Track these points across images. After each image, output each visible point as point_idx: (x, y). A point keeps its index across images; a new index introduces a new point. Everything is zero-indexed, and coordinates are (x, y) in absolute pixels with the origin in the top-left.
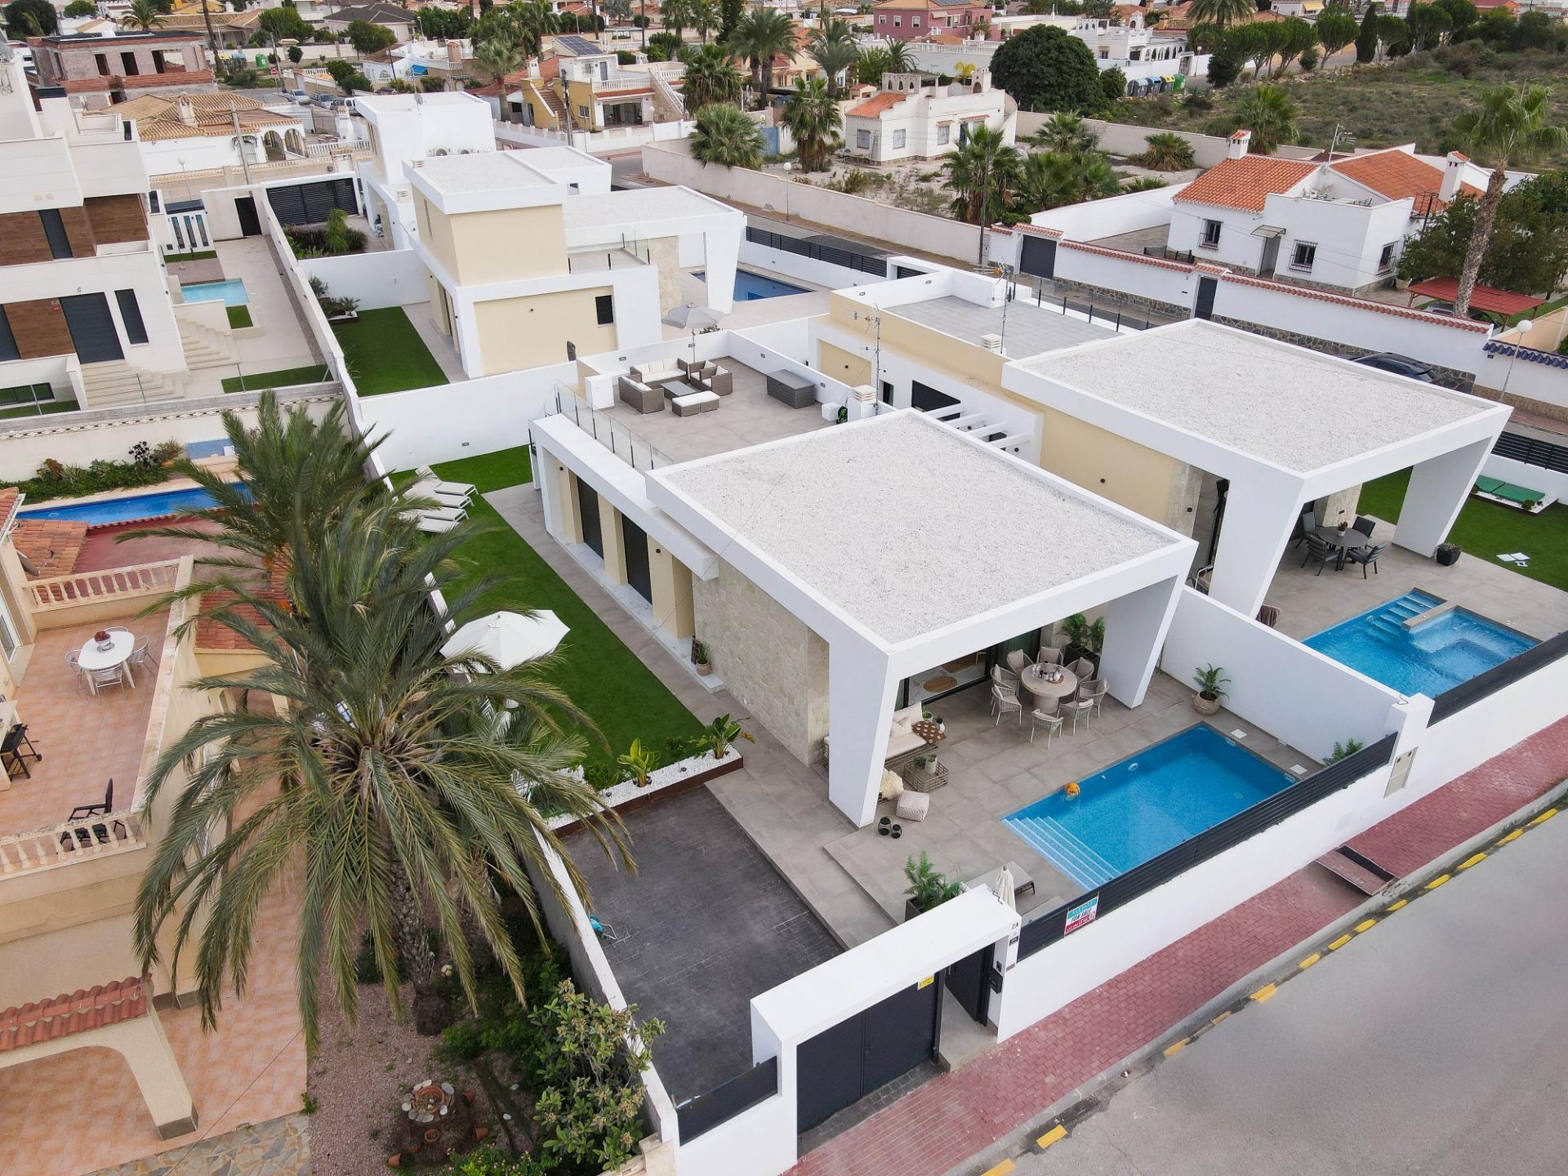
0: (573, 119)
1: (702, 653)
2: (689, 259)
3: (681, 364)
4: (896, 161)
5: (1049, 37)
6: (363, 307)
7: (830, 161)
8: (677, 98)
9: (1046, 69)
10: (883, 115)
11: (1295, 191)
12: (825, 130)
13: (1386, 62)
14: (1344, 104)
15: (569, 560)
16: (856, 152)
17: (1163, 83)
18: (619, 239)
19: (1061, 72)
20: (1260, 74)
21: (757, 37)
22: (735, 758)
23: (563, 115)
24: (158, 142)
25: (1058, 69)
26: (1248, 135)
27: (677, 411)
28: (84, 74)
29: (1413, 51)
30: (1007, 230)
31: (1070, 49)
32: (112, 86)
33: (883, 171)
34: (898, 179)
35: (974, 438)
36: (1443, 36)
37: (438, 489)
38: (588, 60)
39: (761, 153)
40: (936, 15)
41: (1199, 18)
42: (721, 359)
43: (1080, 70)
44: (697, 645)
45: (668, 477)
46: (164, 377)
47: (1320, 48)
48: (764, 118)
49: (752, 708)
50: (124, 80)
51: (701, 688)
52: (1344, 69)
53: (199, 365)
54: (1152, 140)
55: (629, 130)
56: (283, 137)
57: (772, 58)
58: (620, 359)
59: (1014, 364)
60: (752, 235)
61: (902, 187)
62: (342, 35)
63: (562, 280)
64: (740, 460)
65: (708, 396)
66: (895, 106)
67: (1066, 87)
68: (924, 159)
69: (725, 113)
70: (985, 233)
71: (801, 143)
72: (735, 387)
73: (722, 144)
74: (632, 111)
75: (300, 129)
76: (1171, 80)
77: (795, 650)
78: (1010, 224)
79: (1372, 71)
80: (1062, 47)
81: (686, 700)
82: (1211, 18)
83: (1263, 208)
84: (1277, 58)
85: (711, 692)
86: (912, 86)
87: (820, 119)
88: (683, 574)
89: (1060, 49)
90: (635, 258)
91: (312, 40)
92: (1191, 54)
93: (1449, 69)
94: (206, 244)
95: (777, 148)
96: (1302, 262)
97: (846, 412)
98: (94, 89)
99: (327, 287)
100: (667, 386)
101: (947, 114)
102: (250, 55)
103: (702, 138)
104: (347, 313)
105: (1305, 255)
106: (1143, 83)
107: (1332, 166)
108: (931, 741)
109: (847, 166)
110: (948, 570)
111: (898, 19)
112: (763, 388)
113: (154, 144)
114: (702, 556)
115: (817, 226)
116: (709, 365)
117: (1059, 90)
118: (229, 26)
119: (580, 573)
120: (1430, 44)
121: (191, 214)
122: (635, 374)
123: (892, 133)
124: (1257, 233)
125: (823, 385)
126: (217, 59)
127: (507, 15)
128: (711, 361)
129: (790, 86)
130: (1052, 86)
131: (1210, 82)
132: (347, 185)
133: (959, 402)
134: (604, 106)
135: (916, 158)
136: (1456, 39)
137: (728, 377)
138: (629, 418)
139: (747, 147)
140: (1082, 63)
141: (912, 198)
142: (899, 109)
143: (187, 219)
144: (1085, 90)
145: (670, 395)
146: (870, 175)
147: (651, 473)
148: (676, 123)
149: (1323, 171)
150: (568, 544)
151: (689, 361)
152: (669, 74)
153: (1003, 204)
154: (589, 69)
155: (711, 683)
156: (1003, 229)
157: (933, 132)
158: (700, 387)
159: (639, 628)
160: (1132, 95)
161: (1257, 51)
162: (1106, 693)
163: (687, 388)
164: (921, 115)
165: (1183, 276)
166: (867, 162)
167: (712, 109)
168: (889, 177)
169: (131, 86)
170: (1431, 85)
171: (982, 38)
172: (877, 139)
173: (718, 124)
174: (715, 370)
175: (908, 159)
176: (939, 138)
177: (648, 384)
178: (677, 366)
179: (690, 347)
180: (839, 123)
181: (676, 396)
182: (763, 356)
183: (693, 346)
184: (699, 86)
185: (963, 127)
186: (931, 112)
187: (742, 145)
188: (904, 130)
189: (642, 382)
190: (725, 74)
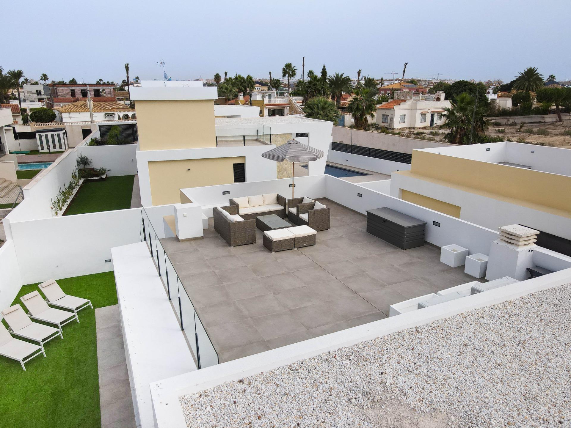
3: (280, 200)
4: (401, 128)
5: (465, 86)
6: (111, 174)
7: (369, 129)
8: (299, 107)
10: (396, 107)
12: (368, 113)
16: (382, 124)
18: (255, 133)
21: (335, 85)
24: (72, 113)
27: (268, 245)
28: (65, 96)
33: (396, 132)
38: (263, 93)
41: (518, 90)
56: (130, 116)
57: (341, 94)
58: (224, 193)
60: (335, 147)
65: (304, 231)
66: (401, 104)
68: (414, 128)
69: (321, 101)
71: (356, 118)
72: (332, 223)
74: (280, 111)
80: (472, 89)
82: (523, 90)
86: (409, 96)
87: (366, 107)
90: (262, 142)
94: (61, 148)
98: (67, 102)
99: (91, 162)
100: (263, 219)
101: (426, 109)
104: (100, 176)
109: (377, 130)
111: (389, 92)
112: (362, 225)
113: (69, 114)
116: (307, 201)
122: (233, 207)
123: (399, 116)
125: (436, 223)
129: (347, 106)
134: (268, 110)
135: (410, 128)
137: (326, 213)
142: (403, 105)
143: (52, 135)
145: (264, 227)
146: (390, 132)
151: (288, 196)
152: (297, 100)
154: (263, 96)
157: (418, 117)
158: (296, 221)
163: (284, 222)
164: (413, 109)
166: (387, 128)
167: (315, 100)
168: (399, 133)
172: (392, 119)
173: (318, 105)
174: (313, 205)
175: (407, 128)
176: (421, 119)
177: (242, 216)
178: (276, 201)
179: (290, 186)
180: (375, 110)
181: (270, 229)
182: (360, 195)
183: (292, 186)
184: (310, 93)
185: (433, 116)
186: (418, 108)
187: (329, 114)
188: (405, 115)
189: (238, 213)
190: (322, 88)
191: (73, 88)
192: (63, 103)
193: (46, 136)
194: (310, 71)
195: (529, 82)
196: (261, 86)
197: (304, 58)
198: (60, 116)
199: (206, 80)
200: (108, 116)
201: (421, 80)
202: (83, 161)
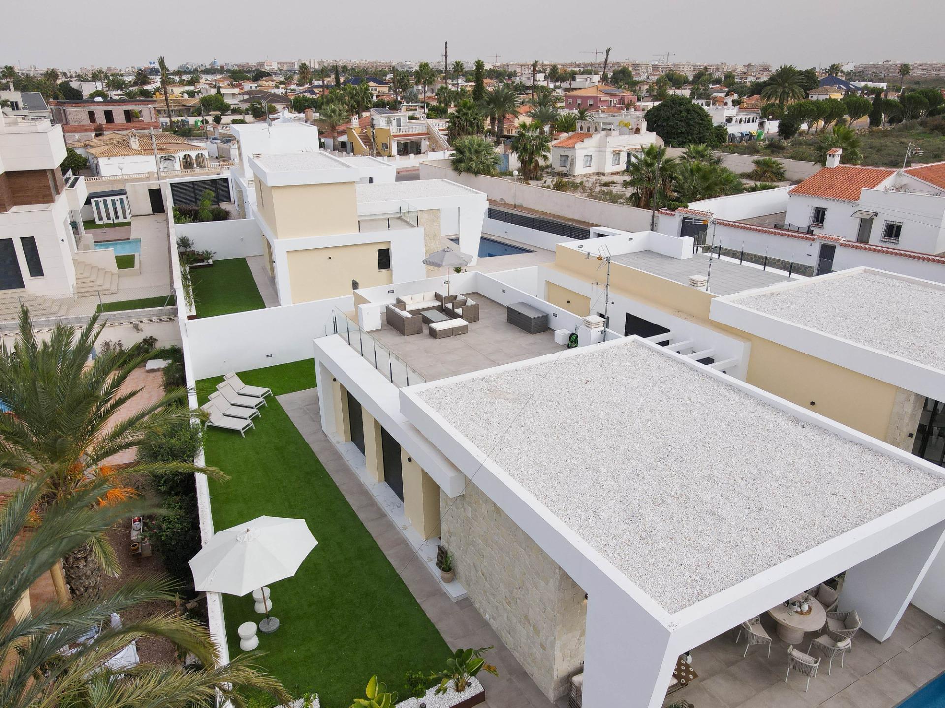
0: (376, 149)
1: (447, 561)
2: (447, 229)
3: (438, 297)
4: (585, 175)
5: (681, 104)
6: (218, 257)
7: (542, 174)
8: (443, 139)
9: (679, 123)
10: (578, 146)
11: (880, 187)
12: (539, 154)
13: (888, 127)
14: (870, 148)
15: (337, 456)
16: (559, 169)
17: (750, 135)
18: (397, 211)
19: (688, 125)
20: (810, 133)
21: (495, 103)
22: (478, 692)
23: (371, 148)
24: (112, 159)
25: (687, 123)
26: (840, 152)
27: (433, 334)
28: (80, 122)
29: (904, 121)
30: (671, 213)
31: (694, 111)
32: (96, 130)
33: (578, 180)
34: (588, 185)
35: (690, 360)
36: (922, 112)
37: (242, 392)
38: (389, 116)
39: (497, 168)
40: (603, 99)
41: (768, 99)
42: (470, 294)
43: (702, 124)
44: (443, 552)
45: (421, 394)
46: (54, 301)
47: (847, 117)
48: (500, 150)
49: (494, 624)
50: (104, 126)
51: (444, 595)
52: (863, 130)
53: (87, 294)
54: (757, 163)
55: (412, 155)
56: (194, 158)
57: (504, 117)
58: (389, 292)
59: (721, 299)
60: (492, 214)
61: (591, 189)
62: (247, 110)
63: (353, 236)
64: (486, 380)
65: (459, 322)
66: (585, 140)
67: (692, 134)
68: (603, 174)
69: (474, 141)
70: (655, 215)
71: (523, 162)
72: (481, 315)
73: (472, 160)
74: (415, 146)
75: (205, 153)
76: (755, 134)
77: (543, 583)
78: (673, 209)
79: (881, 131)
81: (430, 610)
82: (776, 100)
83: (858, 199)
84: (821, 123)
85: (454, 601)
86: (596, 130)
87: (537, 147)
88: (432, 488)
89: (688, 111)
90: (408, 223)
91: (229, 112)
92: (765, 120)
93: (932, 130)
94: (125, 217)
95: (507, 167)
96: (891, 237)
97: (577, 337)
98: (85, 131)
99: (193, 243)
100: (426, 314)
101: (619, 146)
102: (192, 120)
103: (460, 156)
104: (206, 261)
105: (893, 231)
106: (738, 135)
107: (906, 171)
108: (683, 681)
109: (553, 177)
110: (709, 506)
111: (579, 101)
112: (504, 316)
113: (109, 159)
114: (450, 473)
115: (536, 212)
116: (460, 298)
117: (688, 136)
118: (183, 106)
119: (346, 470)
120: (915, 117)
121: (117, 198)
122: (400, 304)
123: (583, 158)
124: (855, 215)
125: (555, 315)
126: (171, 121)
127: (341, 92)
128: (463, 295)
129: (514, 133)
130: (683, 133)
131: (780, 135)
132: (224, 182)
133: (669, 331)
134: (397, 143)
135: (598, 173)
136: (931, 114)
137: (476, 308)
138: (392, 339)
139: (488, 162)
140: (702, 120)
141: (598, 195)
142: (588, 142)
143: (113, 201)
144: (704, 136)
145: (427, 321)
146: (569, 182)
147: (406, 390)
148: (443, 152)
149: (899, 175)
150: (338, 443)
151: (444, 294)
152: (439, 126)
153: (666, 196)
154: (389, 121)
155: (454, 591)
156: (668, 212)
157: (609, 158)
158: (452, 315)
159: (391, 526)
160: (731, 142)
161: (809, 117)
162: (860, 629)
163: (442, 316)
164: (602, 147)
165: (808, 243)
166: (566, 175)
167: (466, 140)
168: (581, 184)
169: (108, 130)
170: (922, 139)
171: (633, 110)
172: (573, 161)
173: (469, 148)
174: (465, 302)
175: (593, 174)
176: (613, 161)
177: (410, 312)
178: (434, 298)
179: (445, 283)
180: (549, 150)
181: (433, 322)
182: (504, 291)
183: (447, 283)
184: (458, 126)
185: (629, 155)
186: (608, 145)
187: (485, 161)
188: (591, 156)
189: (405, 310)
190: (475, 119)
191: (92, 108)
192: (80, 134)
193: (105, 202)
194: (456, 63)
195: (784, 87)
196: (377, 85)
197: (446, 43)
198: (96, 162)
199: (278, 63)
200: (166, 159)
201: (640, 65)
202: (184, 243)
